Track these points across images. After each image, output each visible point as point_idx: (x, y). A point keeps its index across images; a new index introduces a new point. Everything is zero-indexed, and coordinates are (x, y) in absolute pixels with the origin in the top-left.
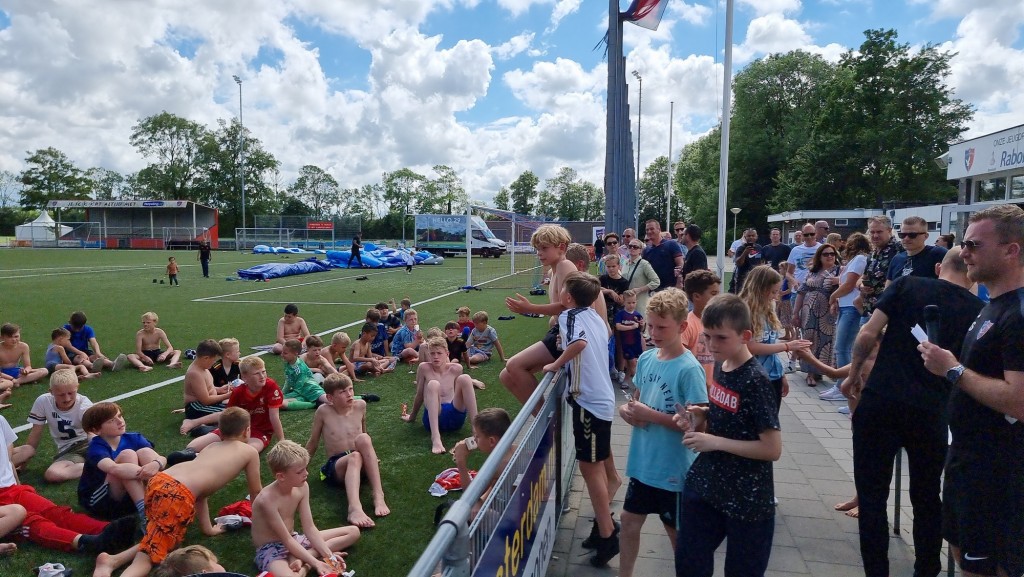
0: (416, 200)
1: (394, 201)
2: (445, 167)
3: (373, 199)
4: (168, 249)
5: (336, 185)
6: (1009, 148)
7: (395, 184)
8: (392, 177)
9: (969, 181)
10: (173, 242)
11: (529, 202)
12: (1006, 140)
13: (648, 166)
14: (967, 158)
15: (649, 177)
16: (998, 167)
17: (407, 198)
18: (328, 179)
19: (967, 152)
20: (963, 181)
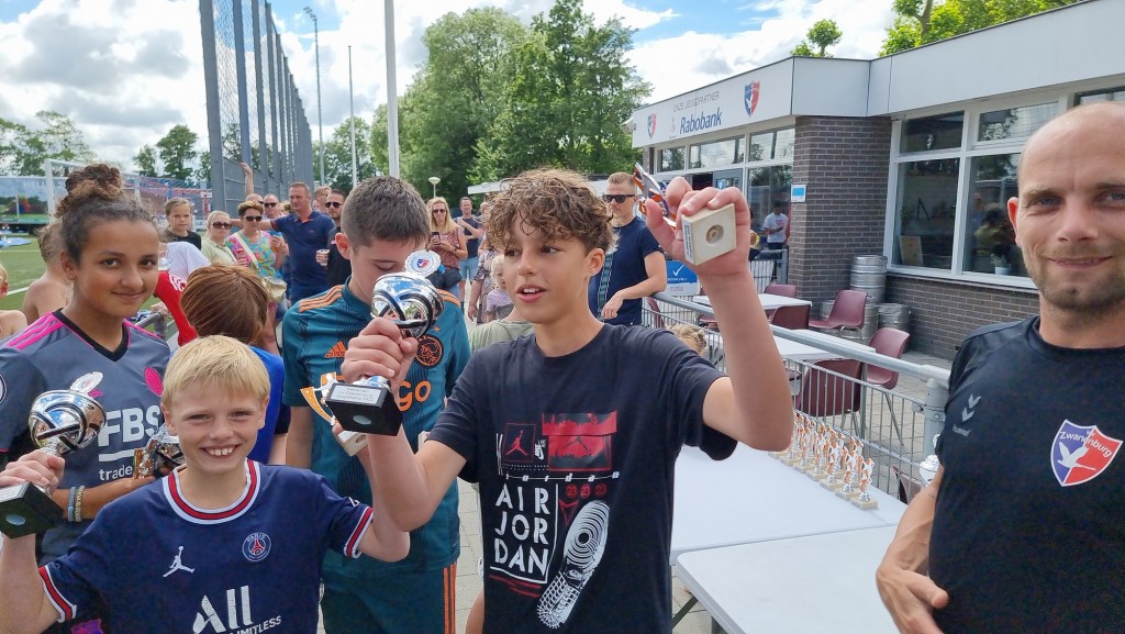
2: (55, 114)
6: (688, 114)
9: (652, 150)
11: (186, 164)
12: (685, 105)
14: (650, 124)
15: (340, 140)
16: (679, 135)
19: (649, 118)
20: (647, 150)
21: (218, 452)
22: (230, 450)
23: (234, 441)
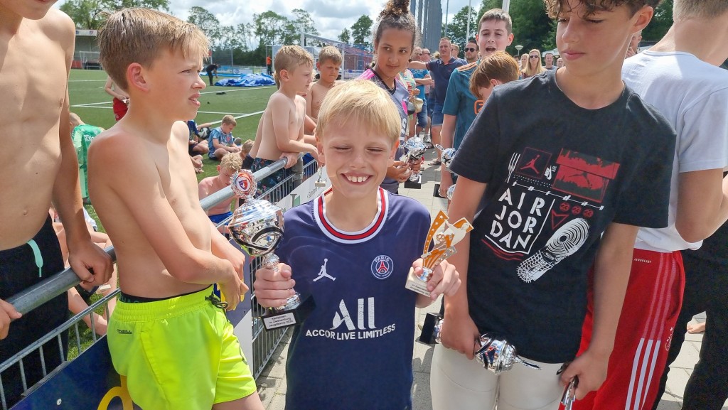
0: (279, 37)
1: (263, 36)
2: (301, 11)
3: (246, 34)
4: (85, 68)
5: (218, 22)
7: (263, 23)
8: (261, 17)
10: (89, 64)
11: (366, 40)
13: (456, 14)
15: (457, 22)
17: (272, 34)
18: (211, 17)
21: (354, 179)
22: (364, 179)
23: (369, 172)
